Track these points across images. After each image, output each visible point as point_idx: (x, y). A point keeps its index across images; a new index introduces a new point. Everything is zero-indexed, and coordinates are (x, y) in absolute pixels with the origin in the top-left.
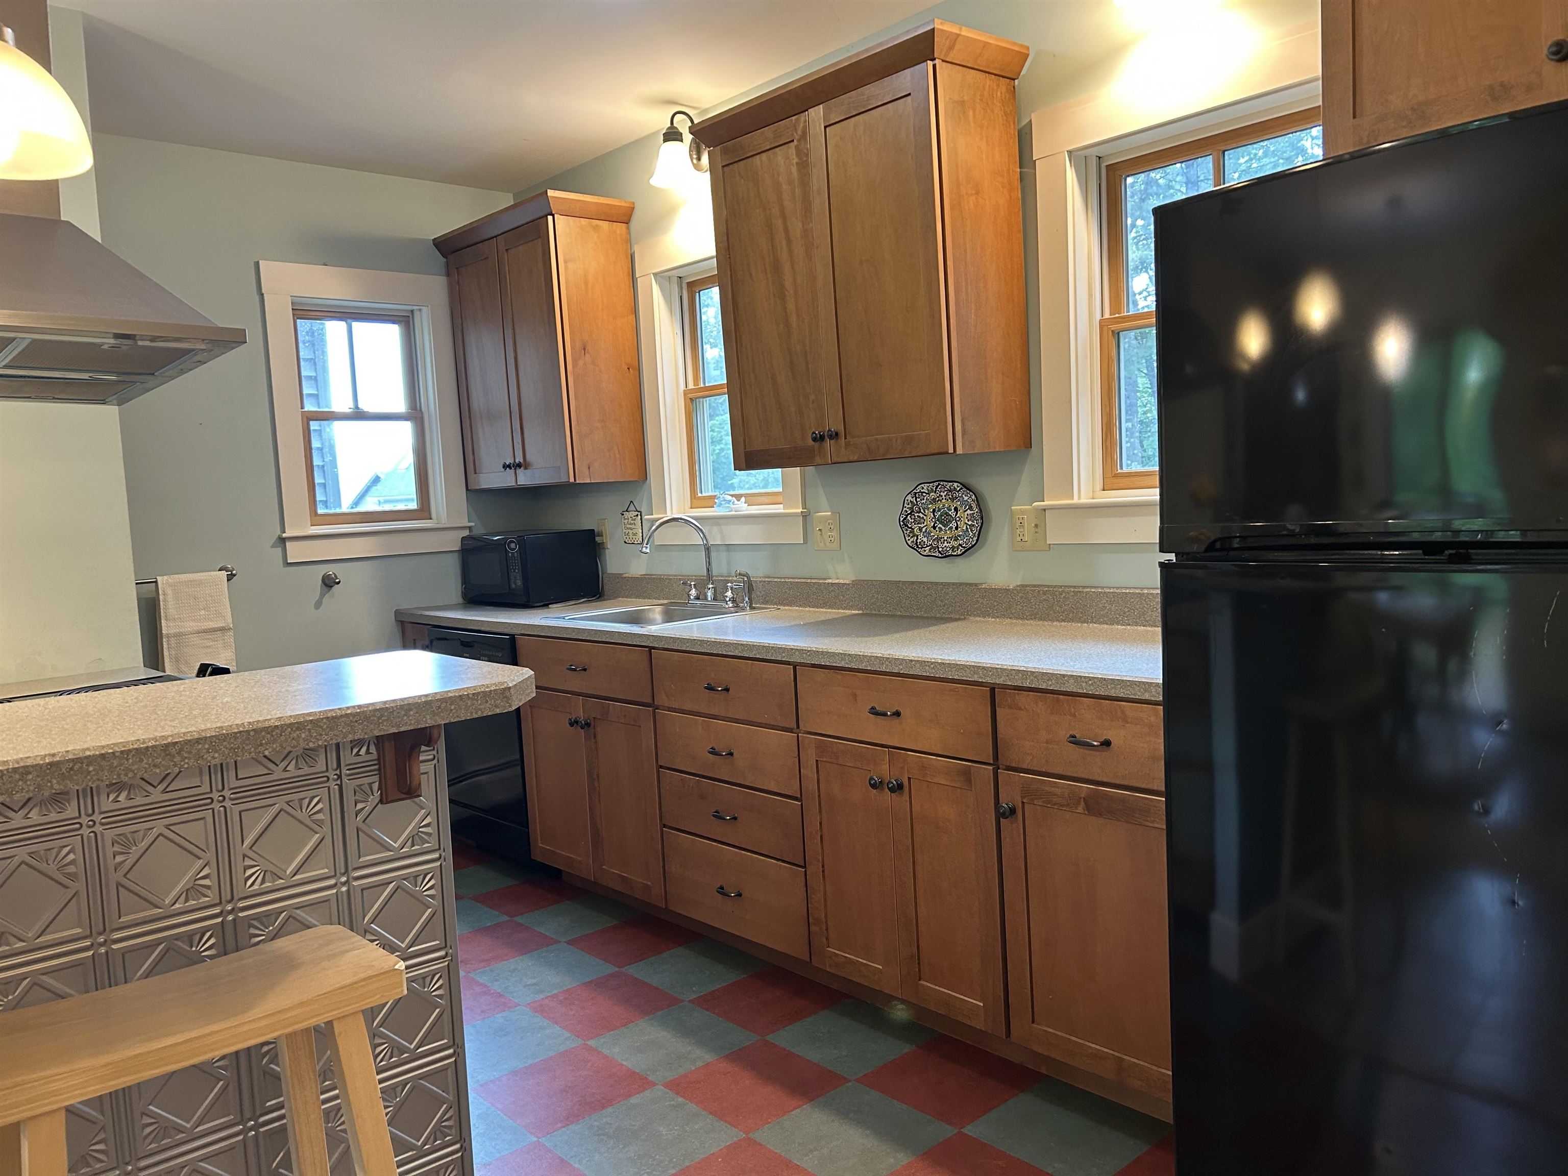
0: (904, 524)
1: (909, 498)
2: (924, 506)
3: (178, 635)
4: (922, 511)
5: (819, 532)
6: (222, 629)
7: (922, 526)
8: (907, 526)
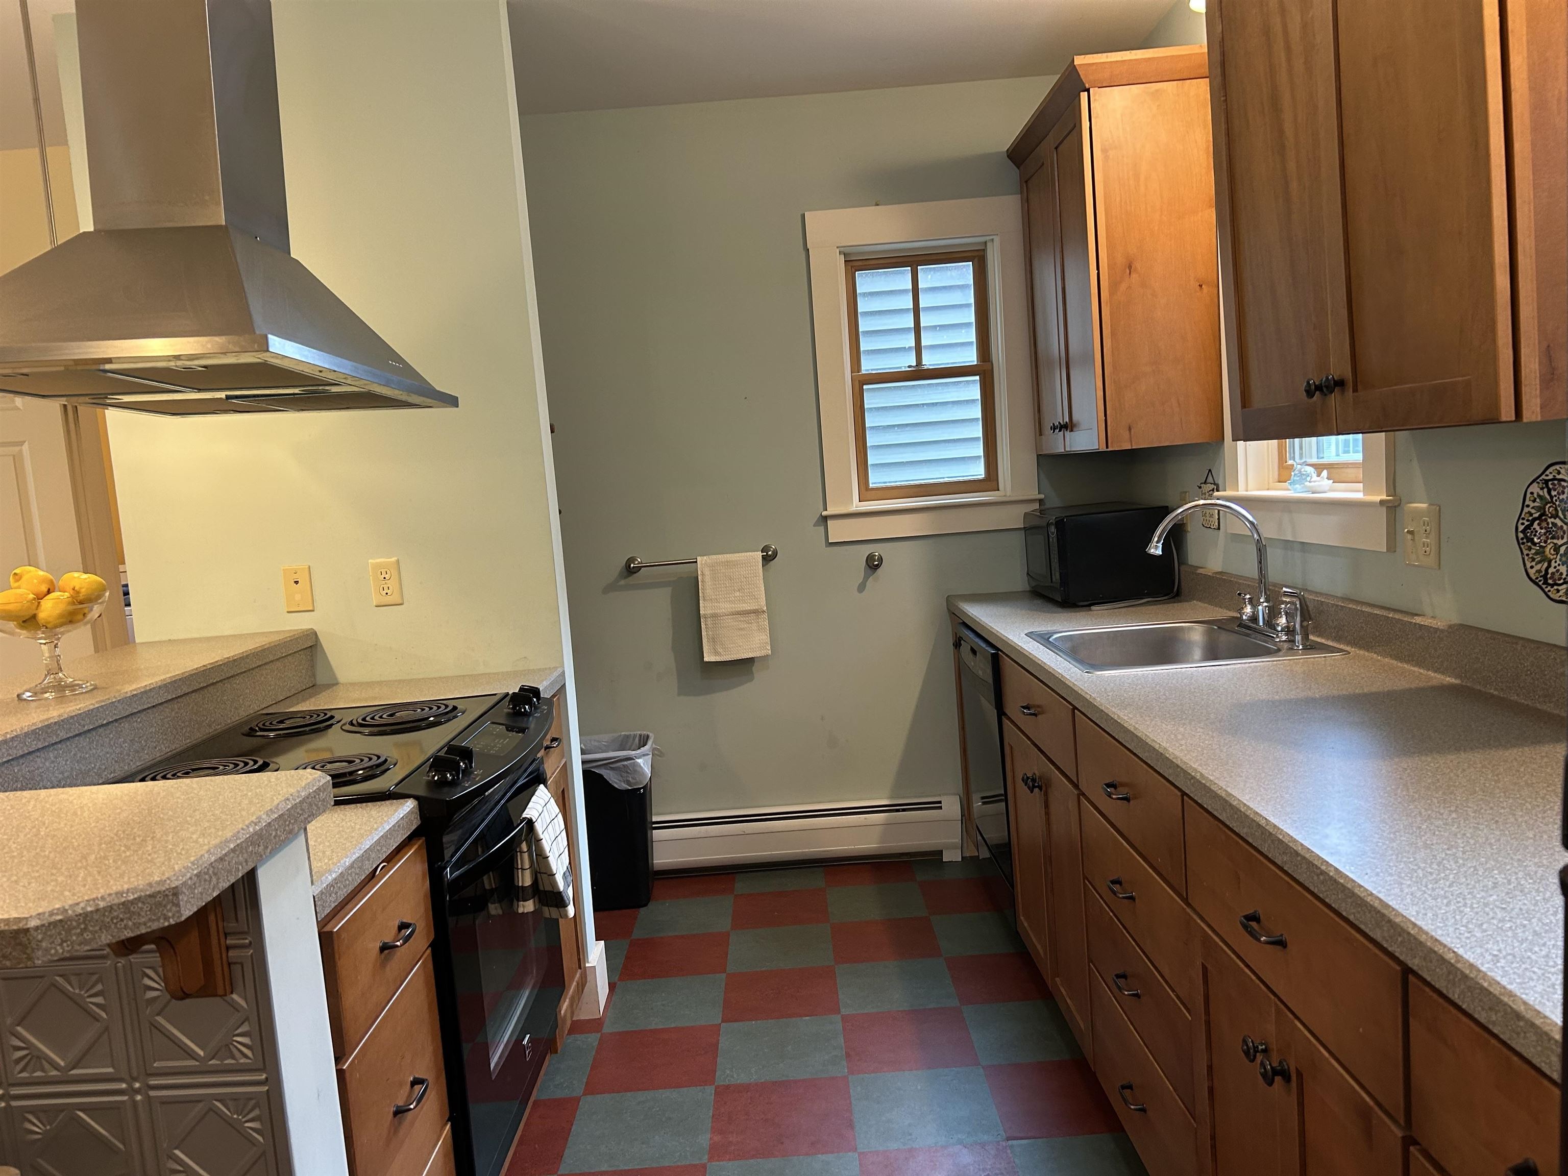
0: (1525, 538)
1: (1535, 488)
2: (1563, 505)
3: (715, 616)
4: (1560, 514)
5: (1409, 537)
6: (756, 612)
7: (1560, 542)
8: (1532, 541)
